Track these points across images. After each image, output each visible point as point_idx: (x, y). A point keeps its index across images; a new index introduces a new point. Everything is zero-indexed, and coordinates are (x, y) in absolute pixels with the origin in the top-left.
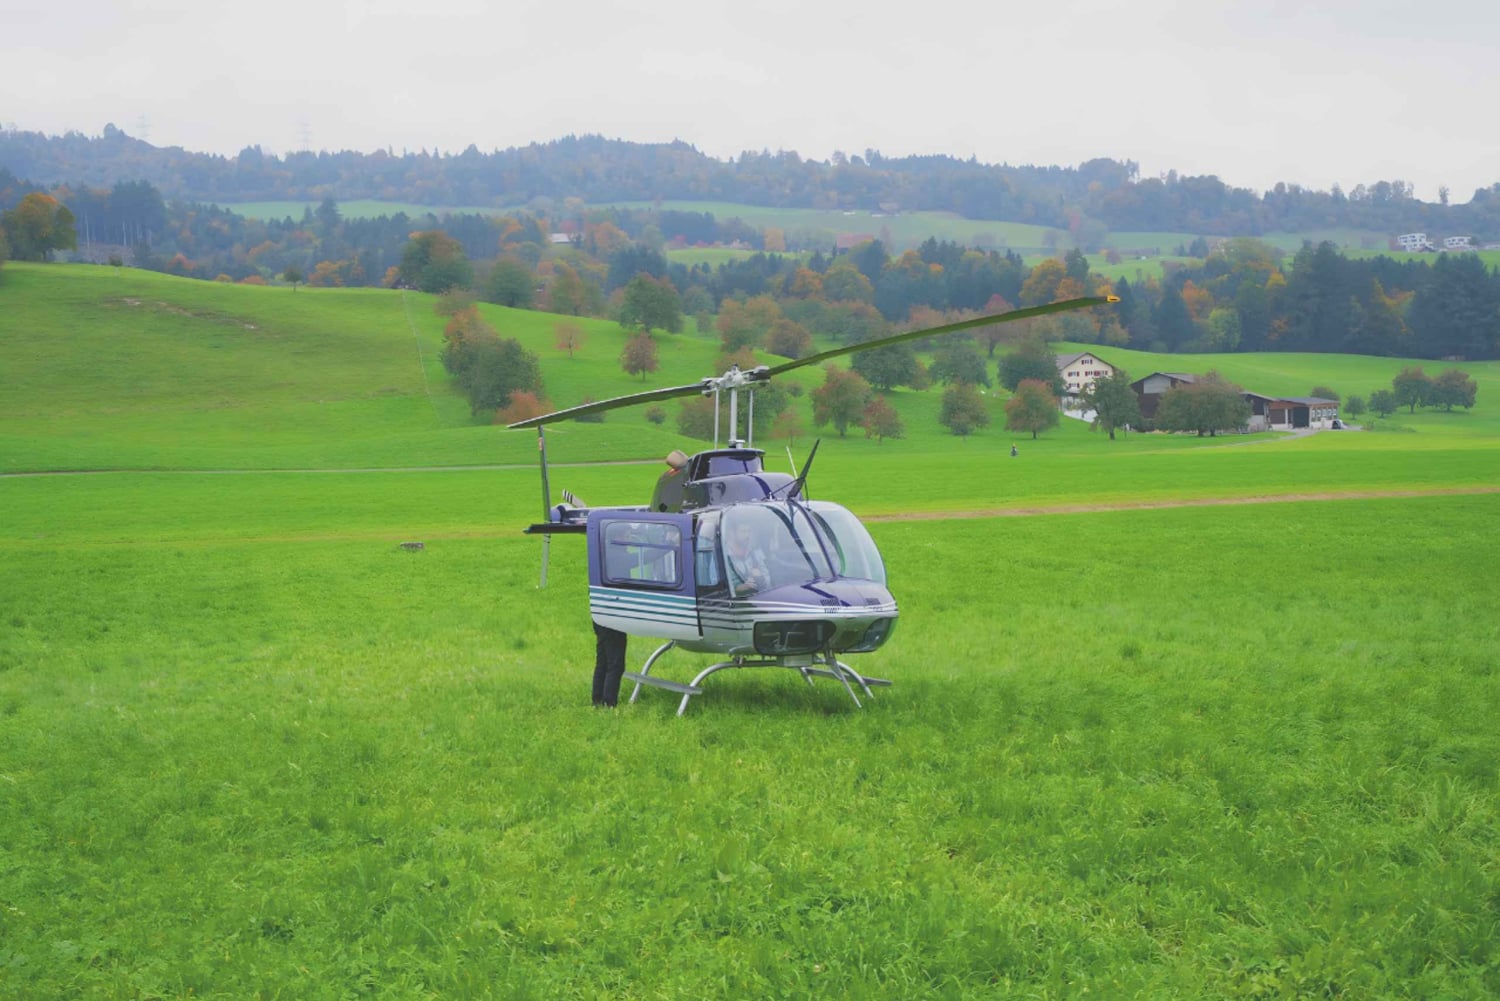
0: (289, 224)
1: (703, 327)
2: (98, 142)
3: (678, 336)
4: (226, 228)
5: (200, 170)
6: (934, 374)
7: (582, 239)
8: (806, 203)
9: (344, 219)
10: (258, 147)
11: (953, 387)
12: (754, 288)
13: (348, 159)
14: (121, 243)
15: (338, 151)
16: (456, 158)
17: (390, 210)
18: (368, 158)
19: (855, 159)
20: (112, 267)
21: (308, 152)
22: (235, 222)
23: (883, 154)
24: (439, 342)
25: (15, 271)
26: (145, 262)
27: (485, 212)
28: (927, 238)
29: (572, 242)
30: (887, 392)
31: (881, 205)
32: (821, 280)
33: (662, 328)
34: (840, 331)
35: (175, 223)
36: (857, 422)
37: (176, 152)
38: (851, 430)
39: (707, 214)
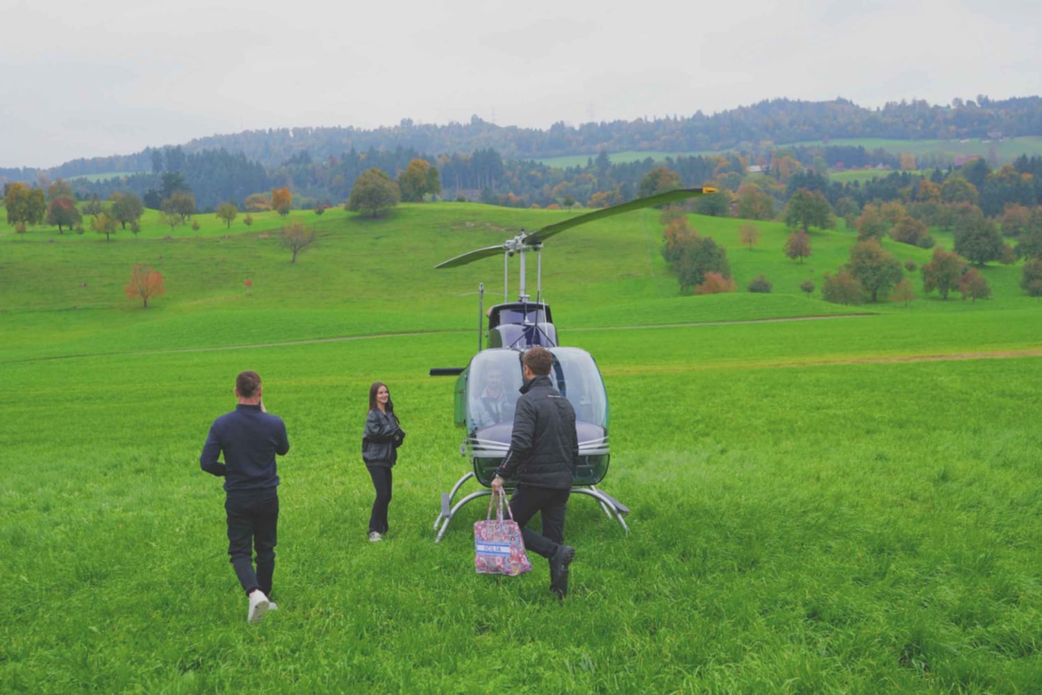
0: (578, 170)
1: (850, 225)
2: (467, 127)
3: (828, 231)
4: (539, 175)
5: (525, 139)
6: (1018, 252)
7: (770, 169)
8: (933, 136)
9: (613, 164)
10: (562, 122)
11: (1033, 261)
12: (890, 195)
13: (619, 125)
14: (477, 189)
15: (612, 121)
16: (688, 120)
17: (642, 157)
18: (631, 124)
19: (969, 103)
20: (459, 203)
21: (593, 123)
22: (545, 170)
23: (991, 98)
24: (660, 242)
25: (405, 209)
26: (487, 199)
27: (704, 155)
28: (1021, 155)
29: (763, 171)
30: (981, 266)
31: (989, 134)
32: (939, 189)
33: (816, 225)
34: (950, 224)
35: (509, 174)
36: (956, 288)
37: (513, 129)
38: (951, 294)
39: (860, 147)
